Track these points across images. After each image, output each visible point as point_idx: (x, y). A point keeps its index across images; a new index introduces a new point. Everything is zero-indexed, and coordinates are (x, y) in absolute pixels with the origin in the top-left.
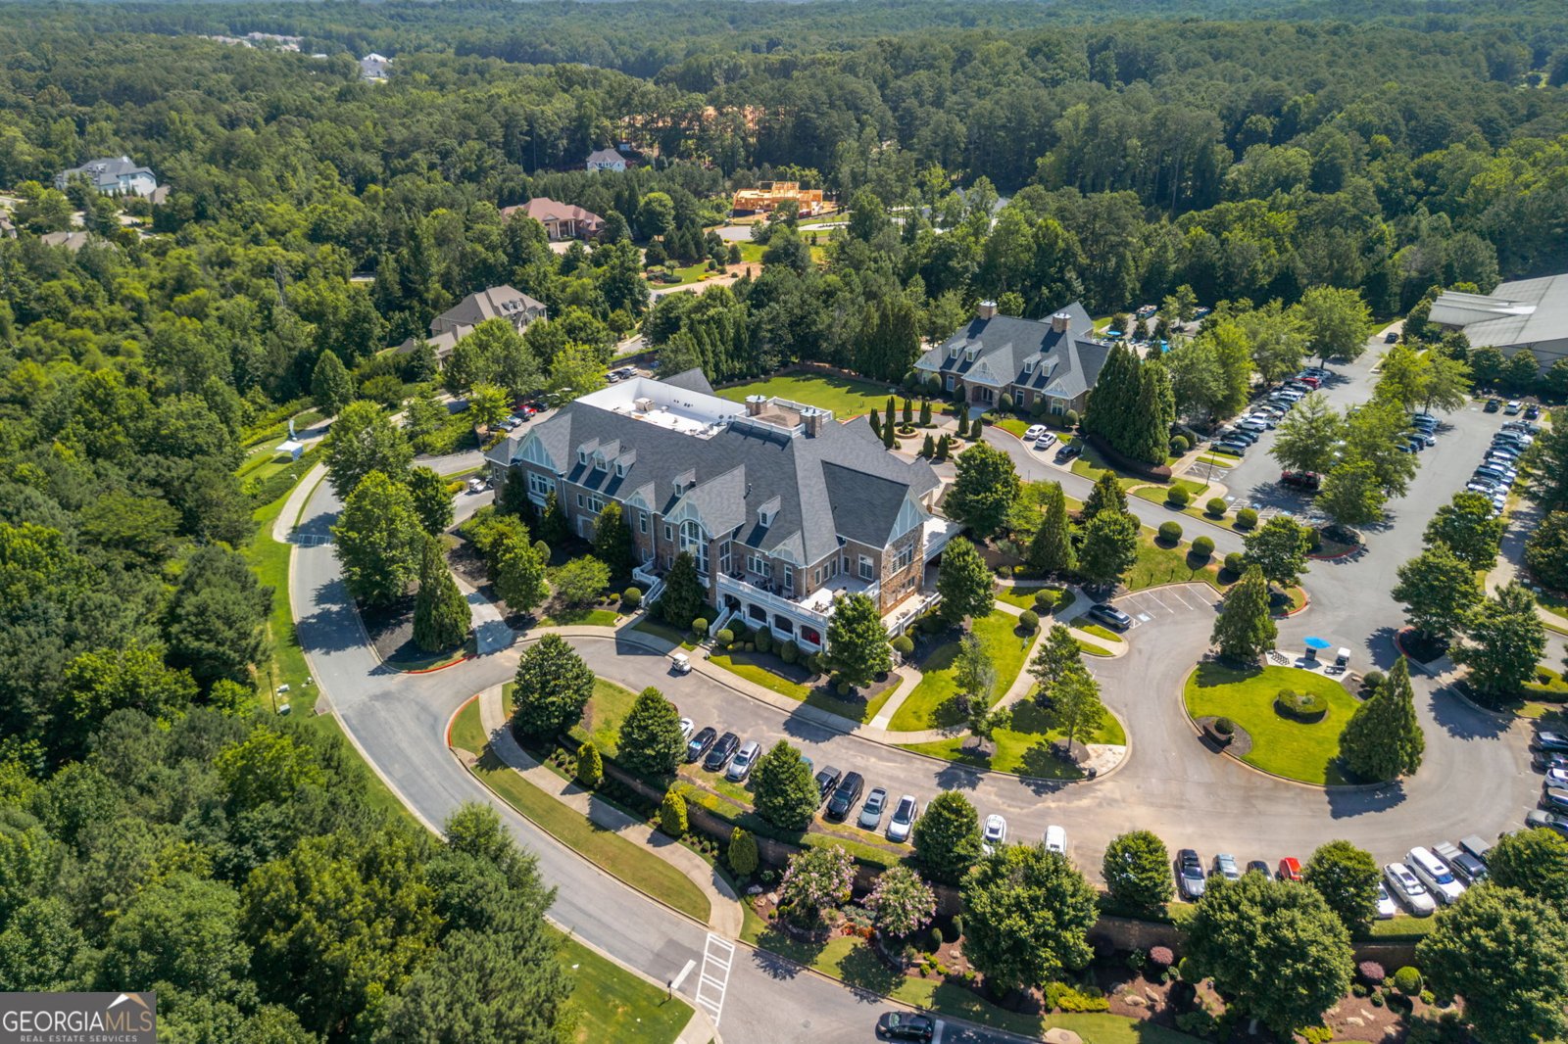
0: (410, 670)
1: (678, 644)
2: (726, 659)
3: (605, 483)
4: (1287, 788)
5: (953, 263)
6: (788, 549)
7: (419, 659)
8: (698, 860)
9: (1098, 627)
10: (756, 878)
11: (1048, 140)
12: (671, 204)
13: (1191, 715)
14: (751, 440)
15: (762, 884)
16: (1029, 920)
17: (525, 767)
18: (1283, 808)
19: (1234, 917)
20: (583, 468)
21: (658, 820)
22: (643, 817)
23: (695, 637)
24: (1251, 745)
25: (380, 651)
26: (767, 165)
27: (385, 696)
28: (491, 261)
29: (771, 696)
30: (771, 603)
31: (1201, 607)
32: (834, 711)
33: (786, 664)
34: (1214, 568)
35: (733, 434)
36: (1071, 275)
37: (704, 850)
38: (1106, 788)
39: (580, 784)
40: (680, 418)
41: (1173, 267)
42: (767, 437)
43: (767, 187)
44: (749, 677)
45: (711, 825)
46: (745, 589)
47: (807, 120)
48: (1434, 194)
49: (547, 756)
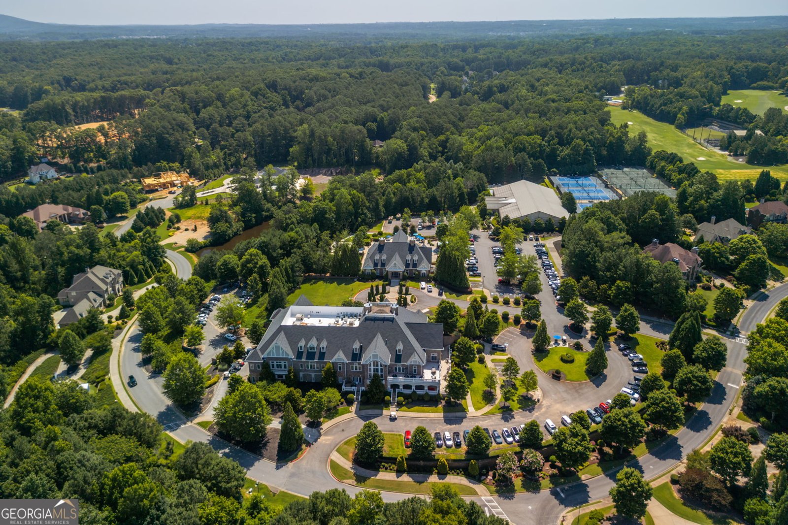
0: (291, 461)
1: (382, 409)
2: (404, 408)
3: (317, 356)
4: (582, 384)
5: (327, 216)
6: (414, 360)
7: (290, 455)
8: (459, 477)
9: (498, 352)
10: (481, 474)
11: (291, 141)
12: (126, 196)
13: (544, 372)
14: (377, 322)
15: (484, 475)
16: (581, 446)
17: (376, 476)
18: (586, 390)
19: (620, 422)
20: (302, 352)
21: (436, 471)
22: (429, 472)
23: (387, 404)
24: (565, 375)
25: (270, 458)
26: (149, 164)
27: (293, 475)
28: (82, 254)
29: (432, 415)
30: (414, 382)
31: (517, 335)
32: (455, 412)
33: (427, 401)
34: (511, 321)
35: (368, 322)
36: (366, 211)
37: (458, 474)
38: (545, 403)
39: (399, 472)
40: (321, 319)
41: (394, 200)
42: (384, 319)
43: (158, 176)
44: (418, 411)
45: (456, 464)
46: (401, 380)
47: (163, 138)
48: (447, 152)
49: (379, 467)
